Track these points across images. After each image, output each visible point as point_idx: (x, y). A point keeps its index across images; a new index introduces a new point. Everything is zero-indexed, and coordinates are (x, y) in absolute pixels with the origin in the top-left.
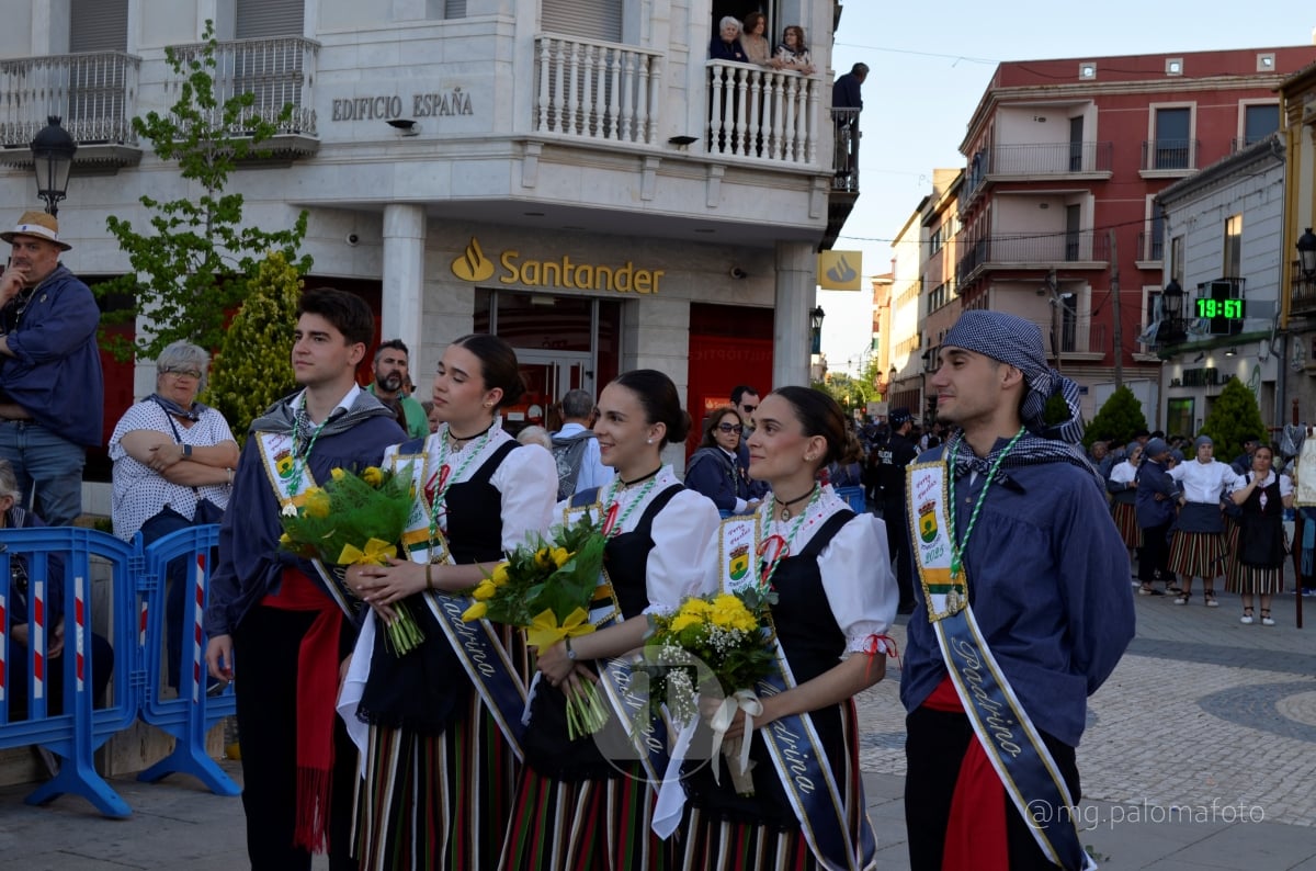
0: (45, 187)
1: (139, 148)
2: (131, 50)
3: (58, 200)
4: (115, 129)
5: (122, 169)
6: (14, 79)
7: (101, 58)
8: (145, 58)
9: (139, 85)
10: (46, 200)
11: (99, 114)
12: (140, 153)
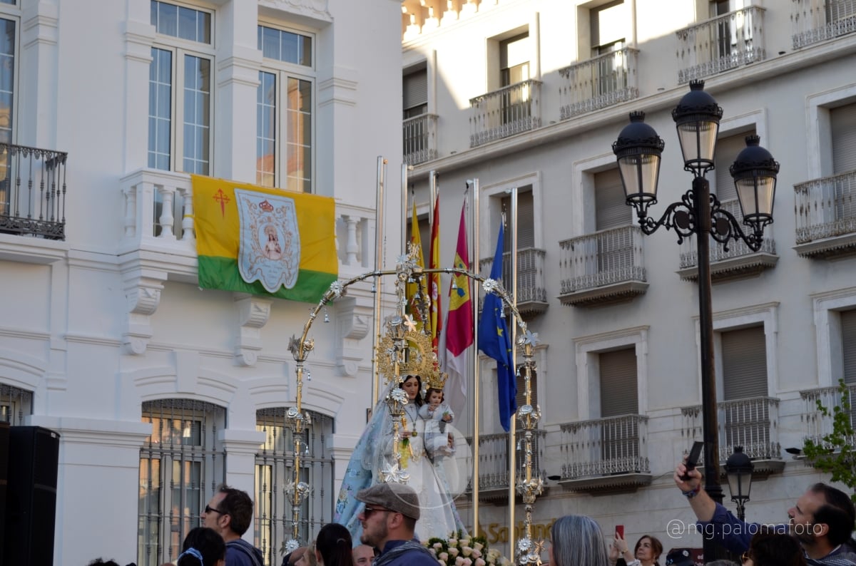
0: (736, 493)
1: (783, 460)
2: (771, 394)
3: (744, 502)
4: (767, 449)
5: (771, 476)
6: (691, 419)
7: (754, 402)
8: (781, 399)
9: (779, 417)
10: (737, 502)
11: (755, 439)
12: (784, 464)
